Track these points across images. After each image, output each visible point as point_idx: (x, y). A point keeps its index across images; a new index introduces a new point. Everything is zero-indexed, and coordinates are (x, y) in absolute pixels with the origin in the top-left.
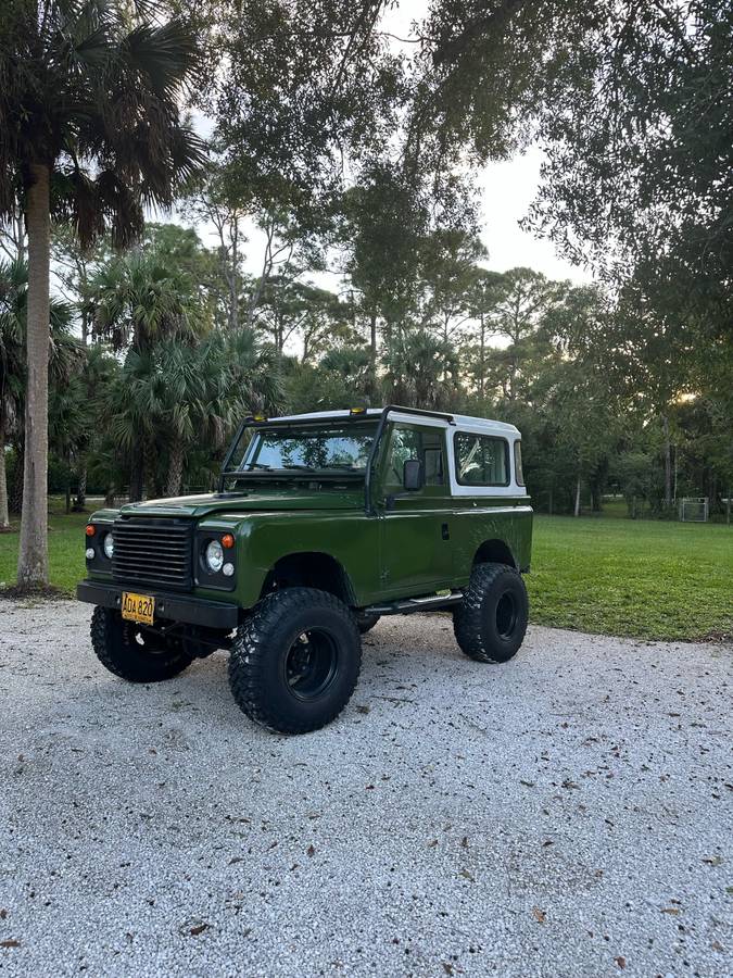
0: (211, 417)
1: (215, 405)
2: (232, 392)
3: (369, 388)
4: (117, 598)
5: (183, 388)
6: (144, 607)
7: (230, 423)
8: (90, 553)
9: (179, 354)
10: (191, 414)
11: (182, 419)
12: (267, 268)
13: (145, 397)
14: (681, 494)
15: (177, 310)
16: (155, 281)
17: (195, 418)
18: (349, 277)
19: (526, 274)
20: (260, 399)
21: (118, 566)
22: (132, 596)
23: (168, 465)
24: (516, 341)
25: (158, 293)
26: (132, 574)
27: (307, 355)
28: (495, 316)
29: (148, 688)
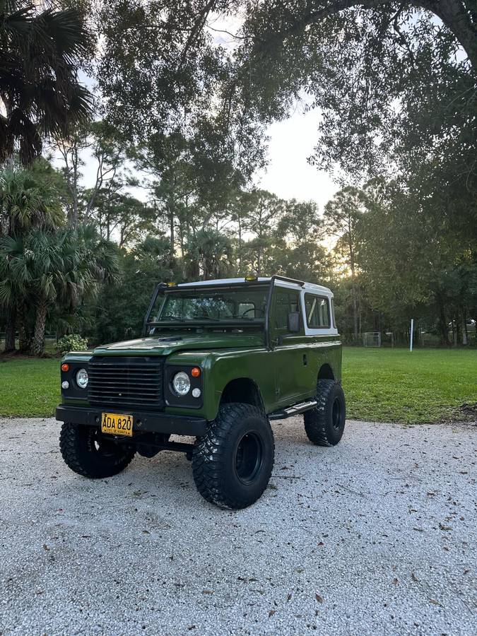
0: (68, 283)
1: (72, 276)
2: (82, 267)
3: (173, 264)
4: (96, 417)
5: (48, 263)
6: (123, 423)
7: (83, 288)
8: (66, 384)
9: (45, 240)
10: (54, 281)
11: (48, 285)
12: (99, 183)
13: (20, 271)
14: (363, 331)
15: (42, 210)
16: (26, 189)
17: (57, 284)
18: (153, 191)
19: (266, 194)
20: (102, 271)
21: (94, 394)
22: (109, 415)
23: (35, 317)
24: (260, 236)
25: (29, 197)
26: (108, 399)
27: (122, 242)
28: (247, 220)
29: (106, 482)
